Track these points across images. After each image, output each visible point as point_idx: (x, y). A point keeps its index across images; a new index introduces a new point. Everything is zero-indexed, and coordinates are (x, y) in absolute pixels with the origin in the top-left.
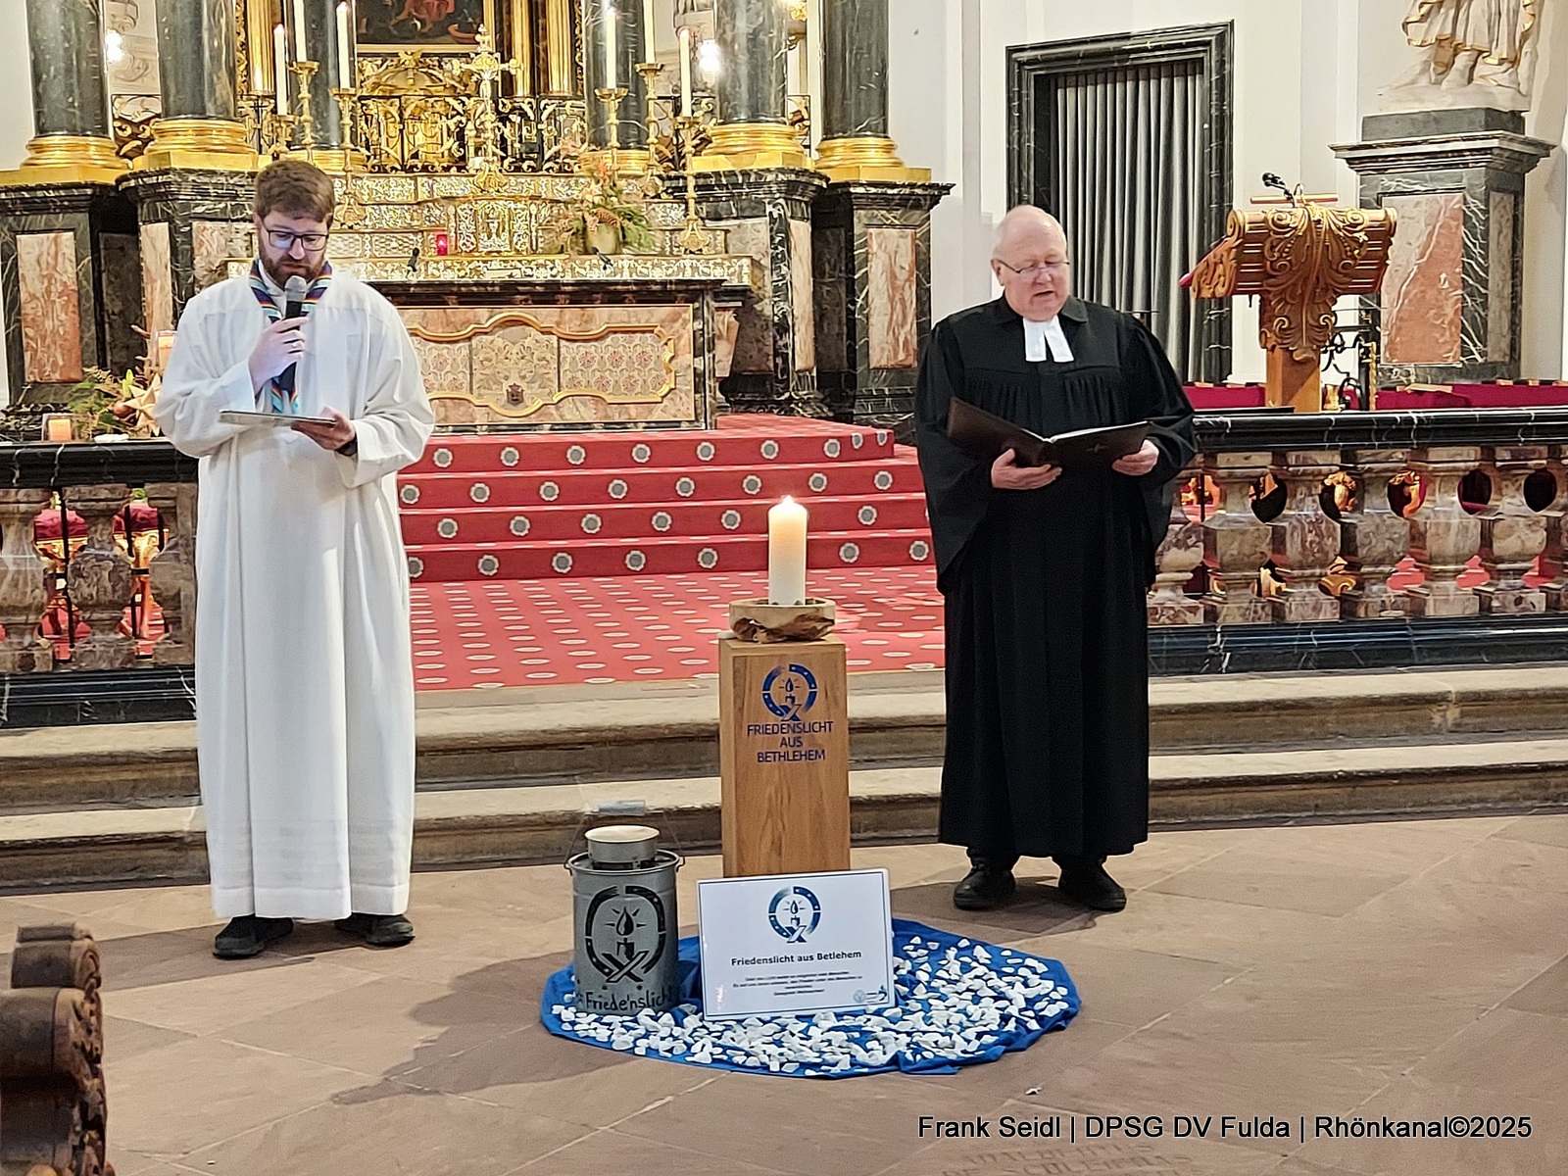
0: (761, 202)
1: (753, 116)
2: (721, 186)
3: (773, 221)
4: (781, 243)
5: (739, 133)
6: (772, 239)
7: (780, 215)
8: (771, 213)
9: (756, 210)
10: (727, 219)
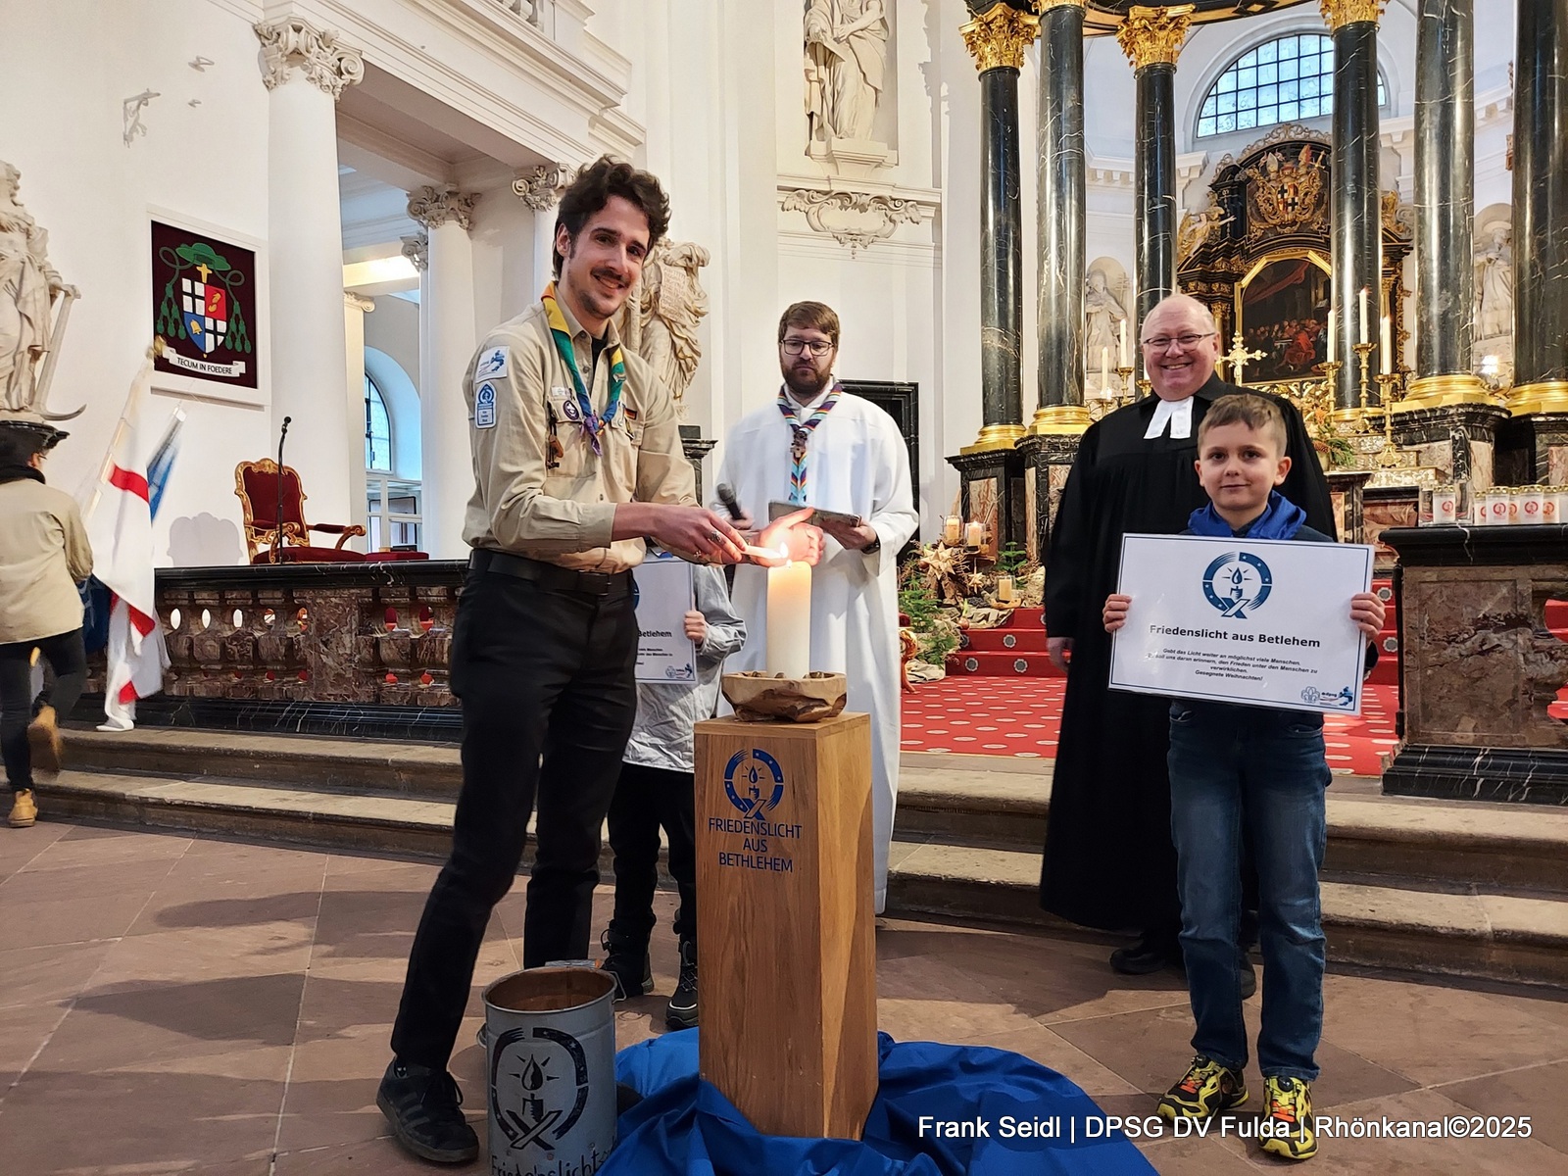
0: (1446, 430)
1: (1442, 371)
2: (1414, 421)
3: (1455, 441)
4: (1460, 457)
5: (1432, 384)
6: (1454, 454)
7: (1461, 438)
8: (1454, 437)
9: (1443, 435)
10: (1420, 443)
